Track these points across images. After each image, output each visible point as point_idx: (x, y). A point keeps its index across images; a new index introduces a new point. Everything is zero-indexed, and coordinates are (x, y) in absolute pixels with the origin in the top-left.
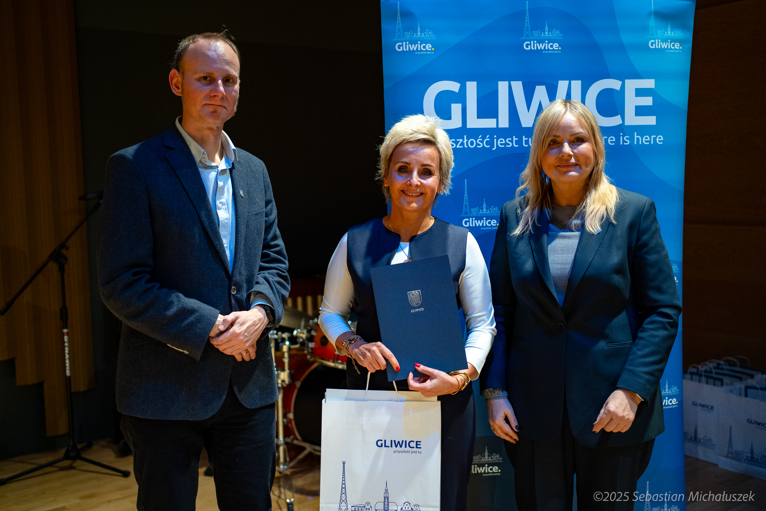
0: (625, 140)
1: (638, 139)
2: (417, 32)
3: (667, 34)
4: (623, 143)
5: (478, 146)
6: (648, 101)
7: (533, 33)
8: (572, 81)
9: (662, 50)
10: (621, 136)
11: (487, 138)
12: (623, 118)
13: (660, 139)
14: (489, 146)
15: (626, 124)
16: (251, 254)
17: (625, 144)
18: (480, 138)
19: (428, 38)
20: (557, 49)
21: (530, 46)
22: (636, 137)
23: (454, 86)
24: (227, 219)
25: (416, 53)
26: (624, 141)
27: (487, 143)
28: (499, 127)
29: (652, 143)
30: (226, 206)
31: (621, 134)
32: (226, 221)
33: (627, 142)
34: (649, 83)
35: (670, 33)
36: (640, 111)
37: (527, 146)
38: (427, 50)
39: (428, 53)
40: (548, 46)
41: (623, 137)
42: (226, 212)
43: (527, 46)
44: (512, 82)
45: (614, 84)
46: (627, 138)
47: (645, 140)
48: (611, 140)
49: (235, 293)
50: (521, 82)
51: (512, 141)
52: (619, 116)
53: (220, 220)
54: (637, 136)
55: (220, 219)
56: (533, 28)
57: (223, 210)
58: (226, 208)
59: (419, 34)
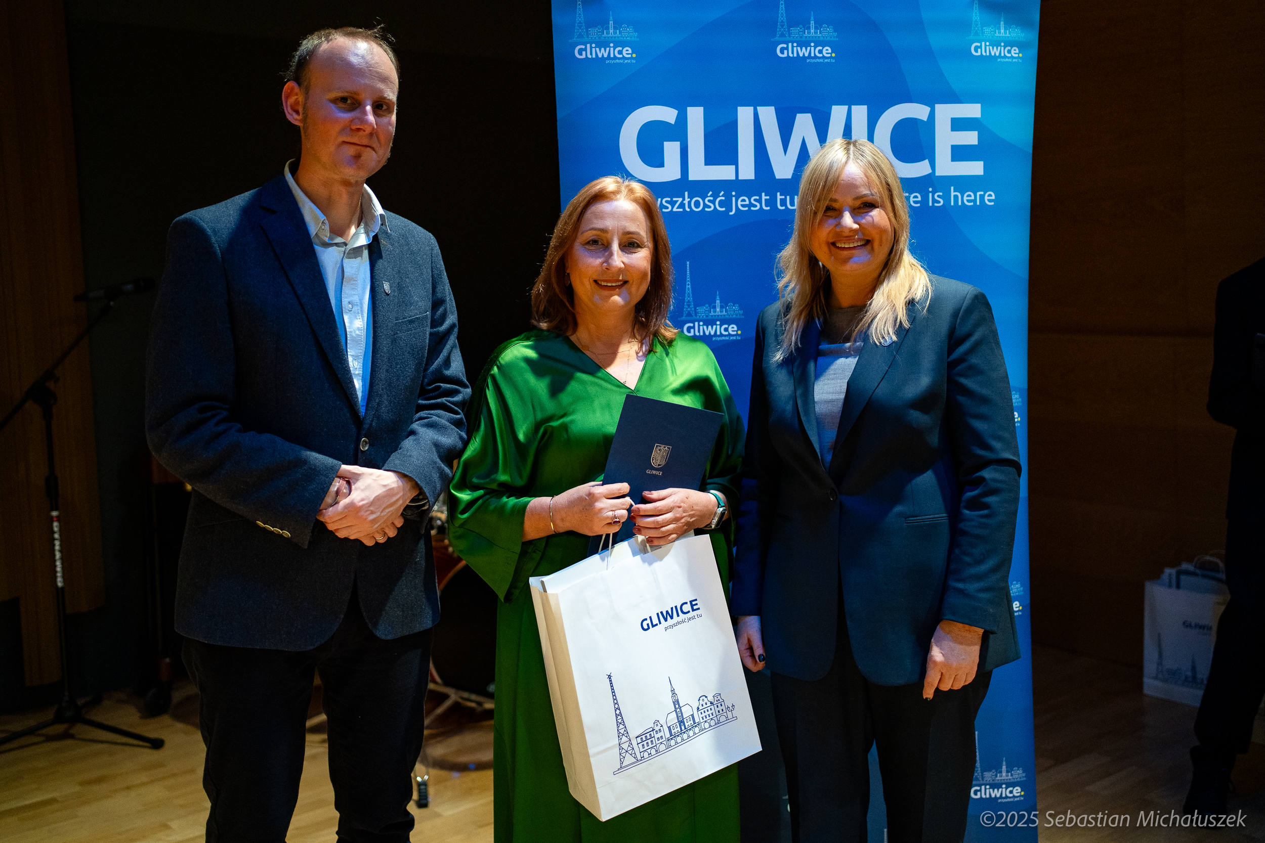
0: (937, 199)
1: (956, 197)
2: (608, 28)
3: (1000, 33)
4: (933, 203)
5: (706, 209)
6: (970, 138)
7: (792, 30)
8: (853, 107)
9: (991, 58)
10: (931, 192)
11: (720, 196)
12: (933, 165)
13: (990, 197)
14: (724, 209)
15: (937, 174)
17: (936, 205)
18: (710, 196)
19: (626, 37)
20: (829, 55)
21: (787, 51)
22: (953, 194)
23: (667, 114)
24: (358, 329)
25: (607, 62)
26: (934, 201)
27: (721, 204)
28: (740, 178)
29: (978, 203)
30: (359, 307)
31: (930, 189)
32: (358, 332)
33: (939, 202)
34: (973, 110)
35: (1003, 32)
36: (959, 153)
37: (784, 208)
38: (624, 58)
39: (626, 61)
40: (814, 51)
41: (933, 193)
42: (358, 317)
43: (782, 51)
44: (758, 108)
45: (919, 111)
46: (939, 196)
47: (967, 198)
48: (915, 198)
49: (367, 448)
50: (773, 107)
51: (760, 201)
52: (927, 161)
54: (954, 192)
55: (347, 329)
56: (792, 23)
57: (353, 314)
58: (359, 311)
59: (611, 31)
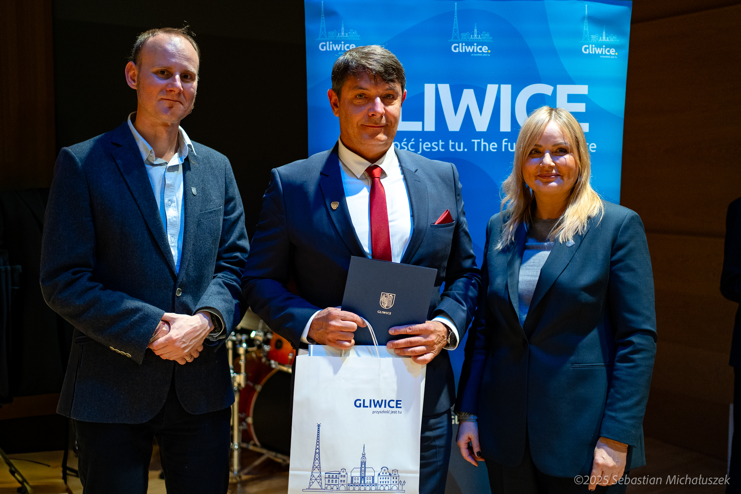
2: (340, 32)
3: (602, 39)
6: (581, 107)
7: (462, 35)
8: (502, 85)
9: (596, 56)
11: (412, 142)
13: (593, 147)
16: (201, 254)
18: (405, 141)
19: (352, 38)
20: (487, 52)
21: (459, 48)
24: (175, 217)
27: (412, 146)
28: (425, 130)
30: (175, 204)
32: (174, 219)
34: (582, 89)
35: (604, 38)
37: (454, 150)
40: (477, 49)
42: (175, 210)
43: (455, 49)
44: (439, 85)
45: (545, 89)
49: (180, 295)
50: (448, 85)
51: (438, 145)
53: (168, 218)
56: (462, 30)
57: (172, 208)
58: (176, 206)
59: (343, 33)
